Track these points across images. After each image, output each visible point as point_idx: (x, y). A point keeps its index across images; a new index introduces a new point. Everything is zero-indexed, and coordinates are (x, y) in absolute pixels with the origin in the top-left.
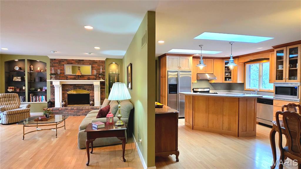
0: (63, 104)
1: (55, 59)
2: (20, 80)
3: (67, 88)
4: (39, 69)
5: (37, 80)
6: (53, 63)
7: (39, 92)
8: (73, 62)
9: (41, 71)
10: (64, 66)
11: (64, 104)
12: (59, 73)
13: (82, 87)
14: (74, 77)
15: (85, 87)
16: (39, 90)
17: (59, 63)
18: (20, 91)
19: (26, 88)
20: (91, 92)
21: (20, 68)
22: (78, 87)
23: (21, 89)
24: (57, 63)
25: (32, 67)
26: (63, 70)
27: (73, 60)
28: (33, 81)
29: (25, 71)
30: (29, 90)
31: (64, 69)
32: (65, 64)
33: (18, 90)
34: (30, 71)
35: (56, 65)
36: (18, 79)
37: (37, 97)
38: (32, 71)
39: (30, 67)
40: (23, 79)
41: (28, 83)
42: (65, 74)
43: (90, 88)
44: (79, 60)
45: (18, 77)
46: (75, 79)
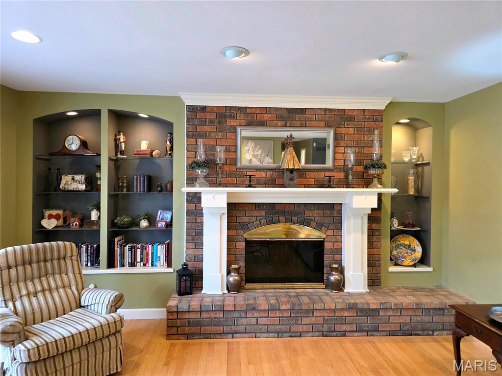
0: (231, 279)
1: (204, 108)
2: (83, 187)
3: (245, 219)
4: (144, 146)
5: (139, 186)
6: (196, 122)
7: (145, 230)
8: (266, 117)
9: (154, 153)
10: (235, 132)
11: (235, 280)
12: (222, 162)
13: (297, 214)
14: (269, 174)
15: (308, 214)
16: (144, 224)
17: (220, 123)
18: (81, 225)
19: (102, 216)
20: (330, 232)
21: (84, 144)
22: (283, 213)
23: (85, 220)
24: (211, 122)
25: (122, 140)
26: (232, 149)
27: (267, 110)
28: (125, 190)
29: (99, 155)
30: (112, 224)
31: (236, 146)
32: (240, 125)
33: (75, 224)
34: (116, 154)
35: (207, 129)
36: (74, 183)
37: (139, 251)
38: (122, 153)
39: (116, 140)
40: (92, 184)
41: (110, 196)
42: (239, 166)
43: (327, 220)
44: (290, 110)
45: (78, 177)
46: (271, 183)
